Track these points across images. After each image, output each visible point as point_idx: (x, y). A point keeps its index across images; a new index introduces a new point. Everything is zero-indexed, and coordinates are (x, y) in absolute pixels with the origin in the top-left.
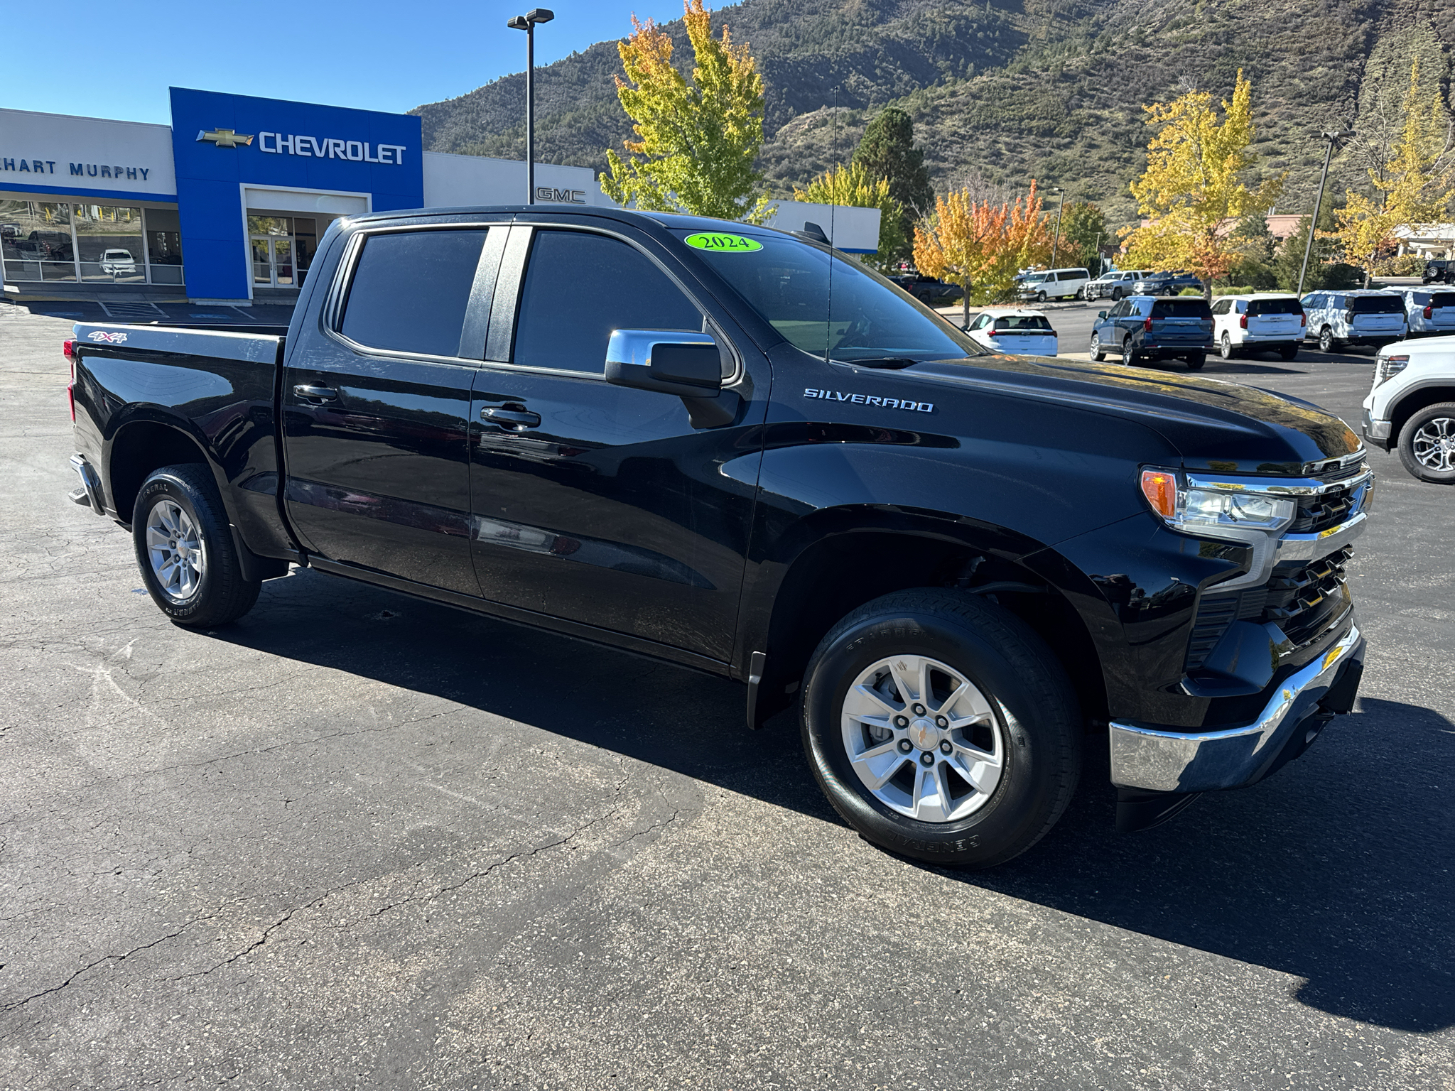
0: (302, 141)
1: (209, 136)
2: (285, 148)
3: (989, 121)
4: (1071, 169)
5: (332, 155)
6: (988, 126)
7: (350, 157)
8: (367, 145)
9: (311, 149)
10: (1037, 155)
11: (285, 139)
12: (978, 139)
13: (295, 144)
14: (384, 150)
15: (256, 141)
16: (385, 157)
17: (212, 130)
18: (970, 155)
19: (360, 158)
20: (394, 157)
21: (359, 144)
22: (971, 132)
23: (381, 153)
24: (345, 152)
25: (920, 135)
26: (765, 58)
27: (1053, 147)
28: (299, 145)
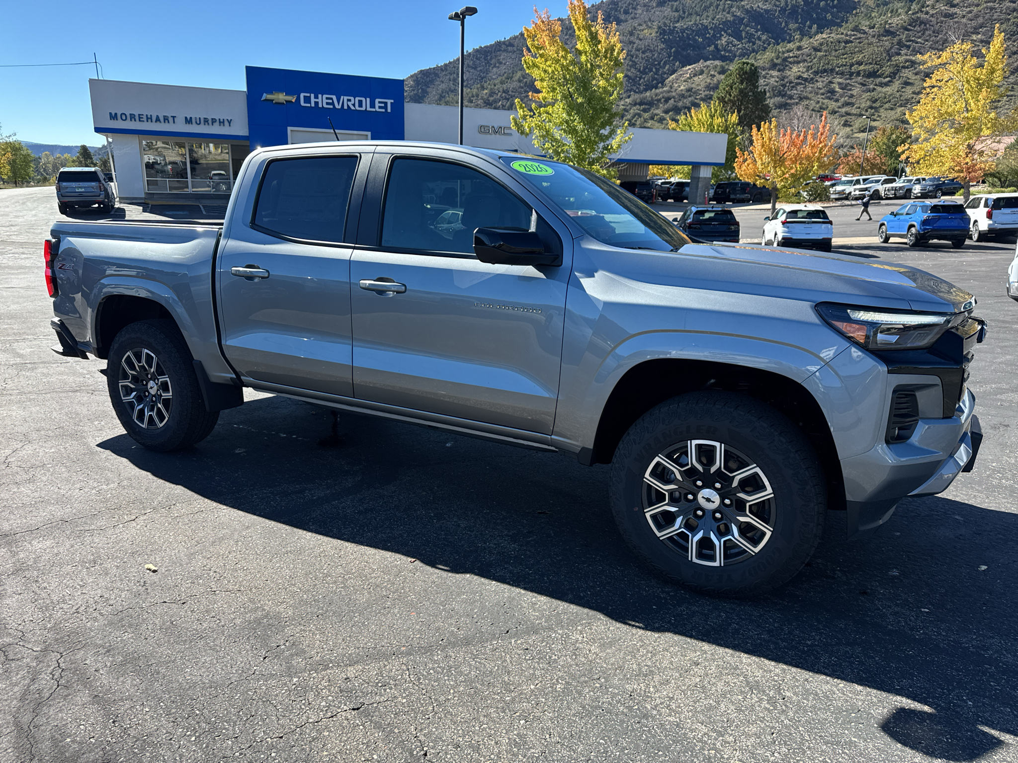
0: (327, 98)
1: (270, 97)
2: (317, 103)
3: (826, 67)
4: (890, 101)
5: (346, 107)
6: (825, 71)
7: (358, 108)
8: (368, 100)
9: (333, 104)
10: (863, 91)
11: (316, 97)
12: (817, 81)
13: (323, 101)
14: (380, 102)
15: (298, 99)
16: (380, 107)
17: (271, 93)
18: (811, 92)
19: (363, 109)
20: (385, 107)
21: (363, 99)
22: (812, 76)
23: (377, 105)
24: (354, 105)
25: (773, 79)
26: (659, 27)
27: (876, 85)
28: (325, 101)
